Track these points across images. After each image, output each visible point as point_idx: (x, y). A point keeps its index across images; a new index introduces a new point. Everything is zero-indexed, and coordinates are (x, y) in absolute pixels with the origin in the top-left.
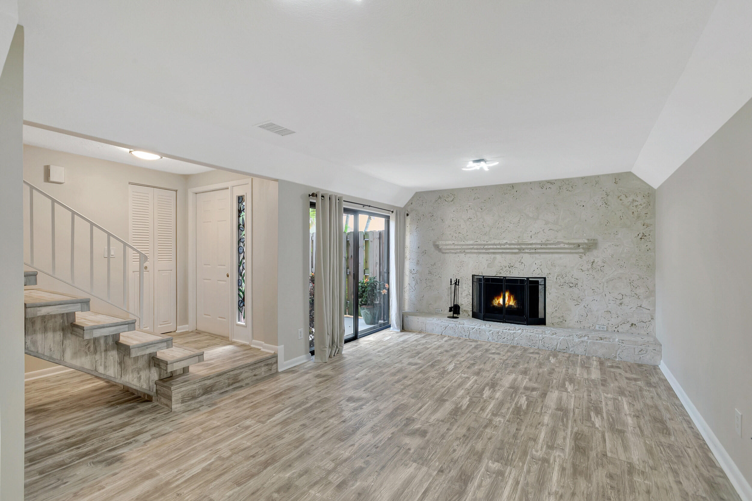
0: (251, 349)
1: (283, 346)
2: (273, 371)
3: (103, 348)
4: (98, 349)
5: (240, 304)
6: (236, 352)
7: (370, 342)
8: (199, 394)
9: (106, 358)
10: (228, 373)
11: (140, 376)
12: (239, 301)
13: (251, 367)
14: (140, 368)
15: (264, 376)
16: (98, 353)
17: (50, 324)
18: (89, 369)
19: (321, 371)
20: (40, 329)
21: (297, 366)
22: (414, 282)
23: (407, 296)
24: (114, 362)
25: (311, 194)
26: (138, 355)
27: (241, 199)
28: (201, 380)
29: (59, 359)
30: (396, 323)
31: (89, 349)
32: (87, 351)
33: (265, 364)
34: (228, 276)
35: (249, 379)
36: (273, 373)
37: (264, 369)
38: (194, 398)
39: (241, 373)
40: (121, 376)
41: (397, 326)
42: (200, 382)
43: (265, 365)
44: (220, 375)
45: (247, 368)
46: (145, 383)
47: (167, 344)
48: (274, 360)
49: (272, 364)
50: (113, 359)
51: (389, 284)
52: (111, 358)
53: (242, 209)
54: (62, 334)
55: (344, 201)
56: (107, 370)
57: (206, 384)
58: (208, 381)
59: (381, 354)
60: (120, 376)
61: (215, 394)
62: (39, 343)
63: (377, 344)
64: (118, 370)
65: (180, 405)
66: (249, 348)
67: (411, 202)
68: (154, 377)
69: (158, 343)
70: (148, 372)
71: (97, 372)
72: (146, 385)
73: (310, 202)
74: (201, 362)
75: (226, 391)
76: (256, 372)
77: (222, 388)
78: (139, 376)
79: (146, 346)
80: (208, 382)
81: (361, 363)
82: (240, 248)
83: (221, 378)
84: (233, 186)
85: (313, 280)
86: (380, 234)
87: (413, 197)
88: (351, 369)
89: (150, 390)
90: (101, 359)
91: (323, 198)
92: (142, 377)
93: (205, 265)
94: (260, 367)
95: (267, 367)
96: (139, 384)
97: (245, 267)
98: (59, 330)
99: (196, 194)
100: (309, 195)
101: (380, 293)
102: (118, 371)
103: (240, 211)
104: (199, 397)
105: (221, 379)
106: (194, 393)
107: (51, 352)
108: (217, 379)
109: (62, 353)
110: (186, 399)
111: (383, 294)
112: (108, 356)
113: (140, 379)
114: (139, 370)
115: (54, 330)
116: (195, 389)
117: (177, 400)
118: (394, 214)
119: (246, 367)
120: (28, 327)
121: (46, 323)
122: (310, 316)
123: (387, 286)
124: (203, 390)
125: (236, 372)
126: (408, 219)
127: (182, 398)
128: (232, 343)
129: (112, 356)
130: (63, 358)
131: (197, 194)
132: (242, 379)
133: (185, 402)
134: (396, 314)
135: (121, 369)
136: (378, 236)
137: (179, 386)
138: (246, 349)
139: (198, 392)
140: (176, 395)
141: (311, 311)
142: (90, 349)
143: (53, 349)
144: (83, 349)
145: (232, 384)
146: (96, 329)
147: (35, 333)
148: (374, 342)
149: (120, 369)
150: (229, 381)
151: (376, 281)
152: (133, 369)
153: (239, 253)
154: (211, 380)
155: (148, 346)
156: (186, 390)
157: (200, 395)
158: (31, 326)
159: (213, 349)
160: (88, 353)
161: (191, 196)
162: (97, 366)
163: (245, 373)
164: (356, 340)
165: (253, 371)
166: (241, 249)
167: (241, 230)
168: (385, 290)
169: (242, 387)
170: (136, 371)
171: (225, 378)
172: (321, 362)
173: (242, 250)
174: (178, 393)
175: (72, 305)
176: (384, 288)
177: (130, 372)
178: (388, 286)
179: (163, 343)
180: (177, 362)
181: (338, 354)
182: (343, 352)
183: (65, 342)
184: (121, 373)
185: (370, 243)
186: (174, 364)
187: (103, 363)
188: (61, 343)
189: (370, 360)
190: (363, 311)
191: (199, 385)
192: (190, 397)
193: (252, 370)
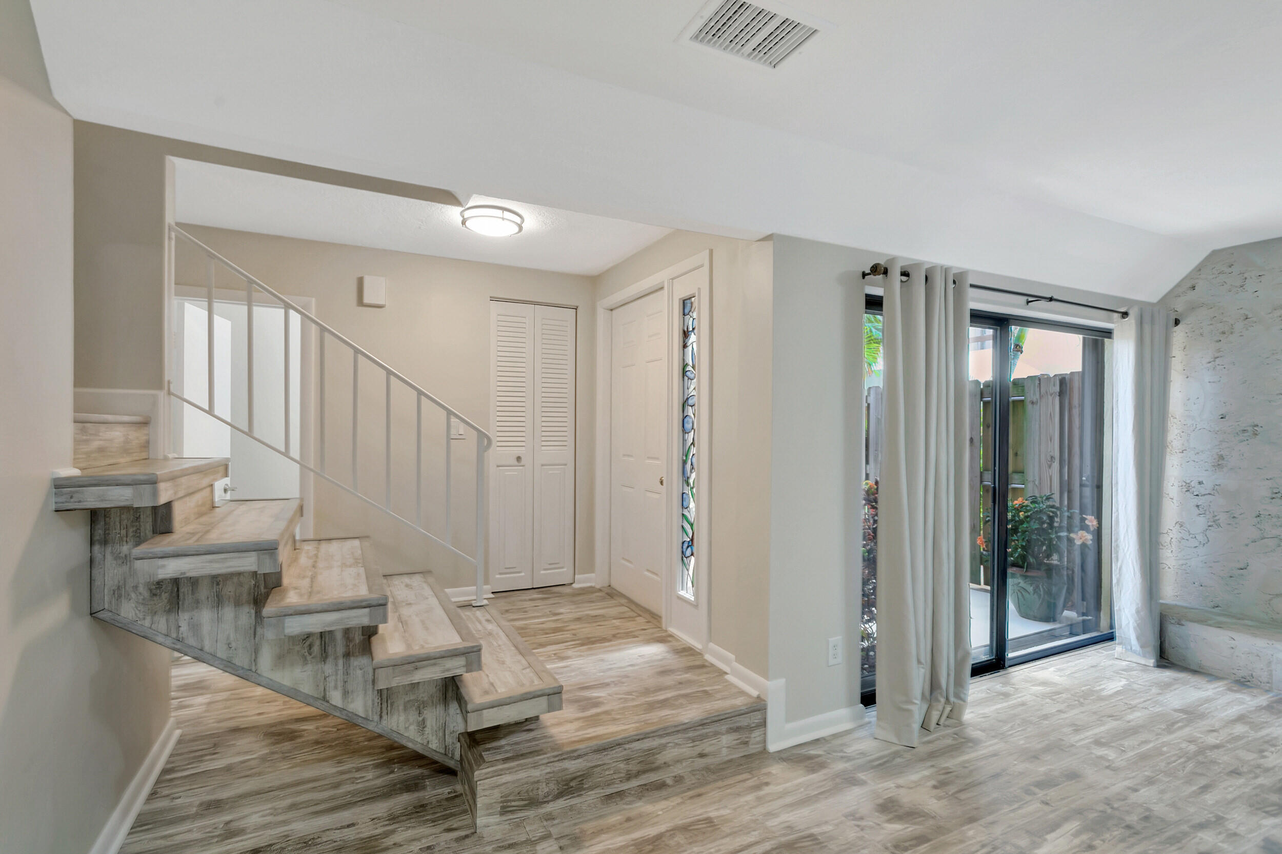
0: (703, 666)
1: (782, 681)
2: (753, 748)
3: (340, 649)
4: (330, 650)
5: (684, 550)
6: (664, 672)
7: (1054, 689)
8: (548, 794)
9: (347, 673)
10: (627, 746)
11: (423, 720)
12: (683, 543)
13: (691, 734)
14: (423, 702)
15: (727, 759)
16: (330, 660)
17: (229, 589)
18: (311, 694)
19: (898, 787)
20: (208, 598)
21: (823, 738)
22: (1202, 522)
23: (1170, 558)
24: (366, 681)
25: (868, 271)
26: (394, 684)
27: (686, 305)
28: (552, 760)
29: (246, 667)
30: (1138, 638)
31: (310, 649)
32: (307, 654)
33: (731, 726)
34: (662, 483)
35: (684, 764)
36: (753, 751)
37: (727, 740)
38: (533, 802)
39: (663, 747)
40: (381, 717)
41: (1142, 647)
42: (549, 763)
43: (731, 729)
44: (605, 749)
45: (680, 735)
46: (434, 737)
47: (467, 661)
48: (756, 718)
49: (750, 729)
50: (364, 676)
51: (1099, 517)
52: (359, 672)
53: (691, 329)
54: (253, 612)
55: (972, 286)
56: (350, 700)
57: (567, 769)
58: (573, 762)
59: (1111, 754)
60: (379, 717)
61: (591, 797)
62: (206, 629)
63: (1081, 704)
64: (373, 701)
65: (496, 819)
66: (698, 663)
67: (1189, 284)
68: (455, 724)
69: (444, 657)
70: (442, 712)
71: (328, 702)
72: (436, 741)
73: (867, 295)
74: (554, 710)
75: (620, 794)
76: (707, 746)
77: (609, 784)
78: (421, 719)
79: (414, 662)
80: (573, 766)
81: (1040, 785)
82: (686, 420)
83: (609, 757)
84: (673, 279)
85: (872, 499)
86: (1064, 382)
87: (1199, 269)
88: (1006, 809)
89: (445, 754)
90: (337, 674)
91: (904, 278)
92: (428, 723)
93: (624, 455)
94: (716, 734)
95: (735, 736)
96: (421, 739)
97: (695, 466)
98: (248, 603)
99: (612, 310)
100: (864, 275)
101: (1070, 541)
102: (373, 704)
103: (686, 334)
104: (548, 802)
105: (606, 760)
106: (535, 792)
107: (231, 652)
108: (596, 759)
109: (254, 654)
110: (513, 804)
111: (1078, 542)
112: (352, 668)
113: (424, 728)
114: (421, 707)
115: (238, 604)
116: (538, 782)
117: (489, 806)
118: (1131, 321)
119: (678, 731)
120: (184, 592)
121: (220, 586)
122: (863, 595)
123: (1091, 521)
124: (558, 783)
125: (648, 745)
126: (1179, 335)
127: (502, 802)
128: (664, 638)
129: (361, 669)
130: (256, 665)
131: (614, 312)
132: (665, 763)
133: (511, 811)
134: (1138, 612)
135: (381, 699)
136: (1057, 389)
137: (495, 771)
138: (691, 664)
139: (544, 789)
140: (487, 793)
141: (865, 582)
142: (312, 650)
143: (233, 645)
144: (297, 648)
145: (638, 774)
146: (291, 615)
147: (197, 608)
148: (1067, 690)
149: (379, 701)
150: (630, 767)
151: (1053, 507)
152: (409, 701)
153: (684, 431)
154: (580, 760)
155: (418, 664)
156: (513, 782)
157: (550, 798)
158: (190, 592)
159: (619, 650)
160: (309, 658)
161: (601, 315)
162: (327, 689)
163: (674, 747)
164: (1002, 672)
165: (697, 743)
166: (688, 422)
167: (689, 378)
168: (1084, 533)
169: (662, 786)
170: (414, 708)
171: (617, 757)
172: (895, 740)
173: (691, 425)
174: (493, 788)
175: (236, 555)
176: (1084, 527)
177: (401, 708)
178: (1095, 523)
179: (458, 659)
180: (493, 707)
181: (950, 721)
182: (968, 716)
183: (259, 630)
184: (381, 708)
185: (1029, 407)
186: (485, 711)
187: (340, 684)
188: (252, 631)
189: (1073, 776)
190: (1014, 582)
191: (548, 770)
192: (523, 800)
193: (694, 741)
